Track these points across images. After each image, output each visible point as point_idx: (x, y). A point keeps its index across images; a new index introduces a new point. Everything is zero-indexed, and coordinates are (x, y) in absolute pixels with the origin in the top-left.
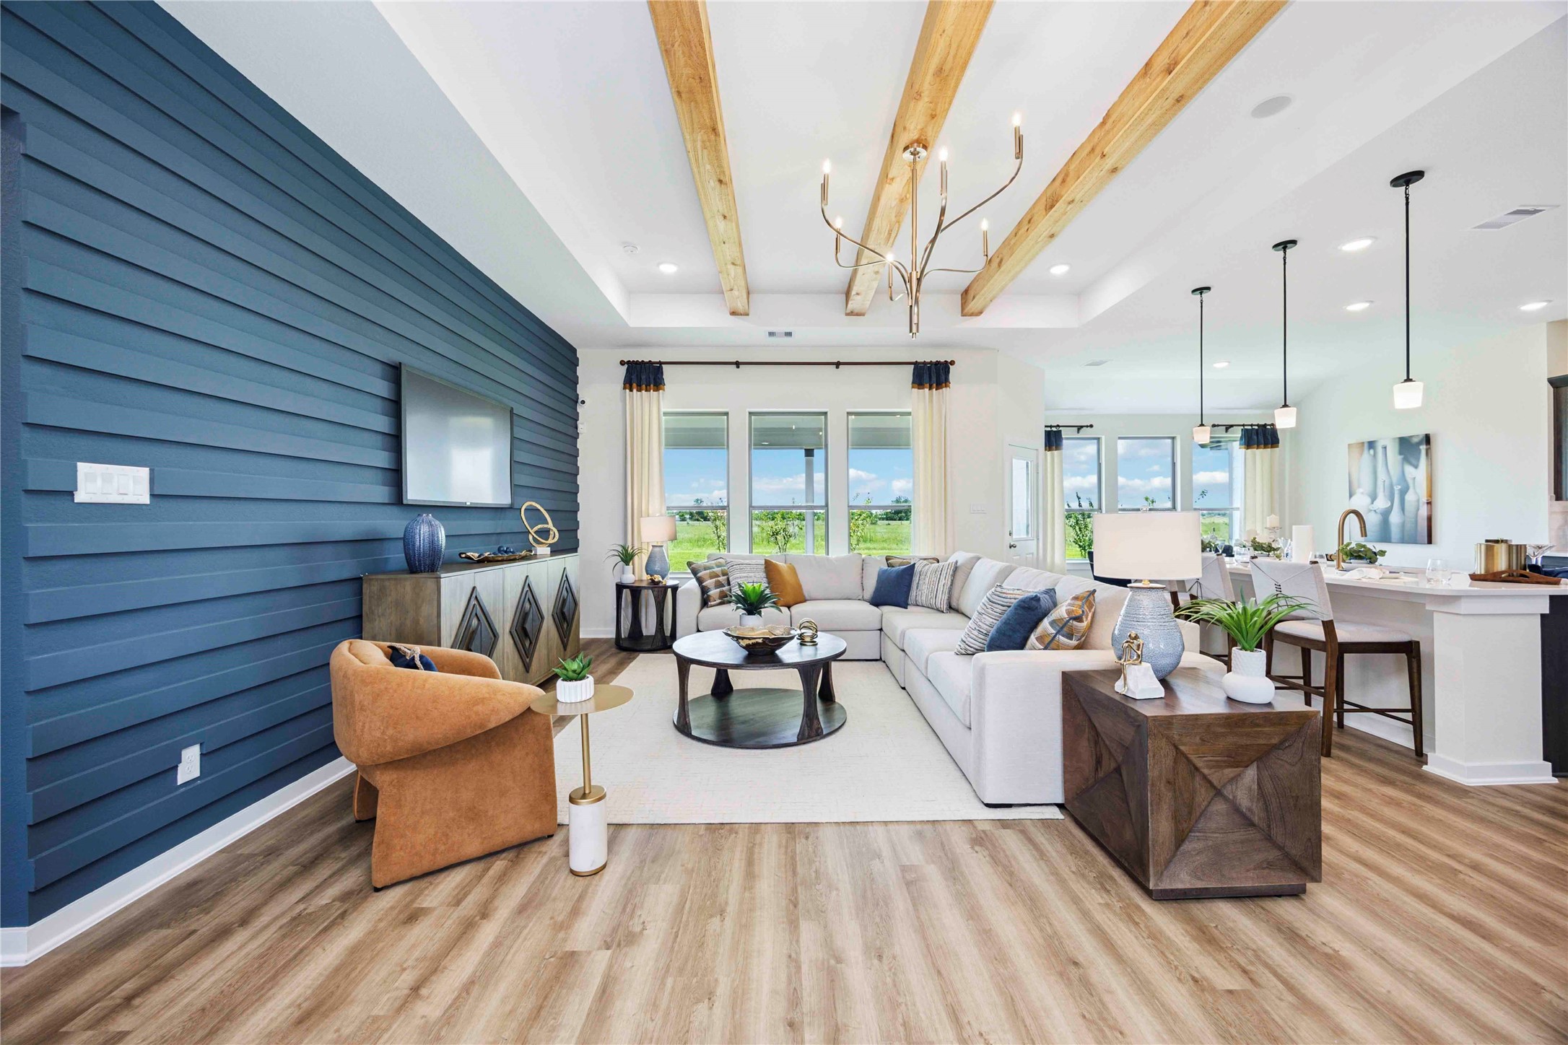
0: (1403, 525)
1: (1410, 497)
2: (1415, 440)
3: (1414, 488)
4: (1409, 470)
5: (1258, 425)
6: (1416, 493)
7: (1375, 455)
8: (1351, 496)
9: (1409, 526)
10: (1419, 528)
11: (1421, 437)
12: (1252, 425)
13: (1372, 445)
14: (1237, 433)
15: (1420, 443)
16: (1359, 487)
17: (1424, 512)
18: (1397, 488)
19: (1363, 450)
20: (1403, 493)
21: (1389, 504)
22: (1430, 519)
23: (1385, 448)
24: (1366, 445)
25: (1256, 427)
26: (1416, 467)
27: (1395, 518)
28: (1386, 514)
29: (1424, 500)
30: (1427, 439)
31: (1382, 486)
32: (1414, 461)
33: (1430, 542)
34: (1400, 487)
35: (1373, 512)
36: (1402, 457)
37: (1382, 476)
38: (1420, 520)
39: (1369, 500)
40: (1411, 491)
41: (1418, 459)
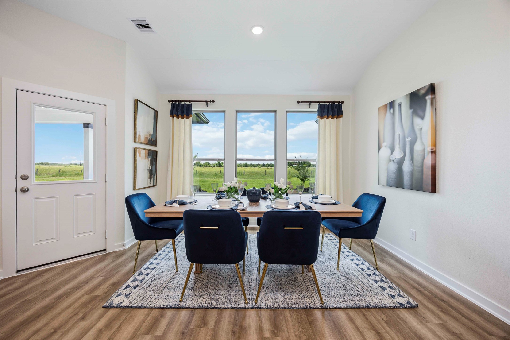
0: (412, 173)
1: (418, 147)
2: (423, 92)
3: (421, 139)
4: (417, 120)
5: (329, 102)
6: (423, 144)
7: (394, 114)
8: (379, 149)
9: (417, 174)
10: (424, 177)
11: (427, 88)
12: (325, 102)
13: (392, 104)
14: (315, 108)
15: (426, 94)
16: (384, 142)
17: (428, 161)
18: (408, 139)
19: (386, 110)
20: (413, 144)
21: (402, 155)
22: (434, 168)
23: (400, 105)
24: (388, 106)
25: (328, 104)
26: (422, 118)
27: (407, 167)
28: (400, 163)
29: (429, 149)
30: (432, 89)
31: (398, 139)
32: (420, 113)
33: (433, 190)
34: (410, 138)
35: (392, 162)
36: (412, 110)
37: (398, 130)
38: (425, 170)
39: (389, 151)
40: (419, 140)
41: (424, 110)
